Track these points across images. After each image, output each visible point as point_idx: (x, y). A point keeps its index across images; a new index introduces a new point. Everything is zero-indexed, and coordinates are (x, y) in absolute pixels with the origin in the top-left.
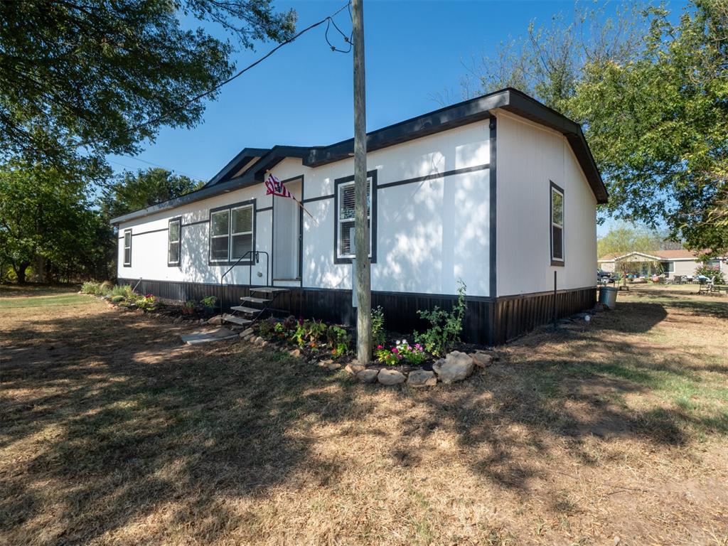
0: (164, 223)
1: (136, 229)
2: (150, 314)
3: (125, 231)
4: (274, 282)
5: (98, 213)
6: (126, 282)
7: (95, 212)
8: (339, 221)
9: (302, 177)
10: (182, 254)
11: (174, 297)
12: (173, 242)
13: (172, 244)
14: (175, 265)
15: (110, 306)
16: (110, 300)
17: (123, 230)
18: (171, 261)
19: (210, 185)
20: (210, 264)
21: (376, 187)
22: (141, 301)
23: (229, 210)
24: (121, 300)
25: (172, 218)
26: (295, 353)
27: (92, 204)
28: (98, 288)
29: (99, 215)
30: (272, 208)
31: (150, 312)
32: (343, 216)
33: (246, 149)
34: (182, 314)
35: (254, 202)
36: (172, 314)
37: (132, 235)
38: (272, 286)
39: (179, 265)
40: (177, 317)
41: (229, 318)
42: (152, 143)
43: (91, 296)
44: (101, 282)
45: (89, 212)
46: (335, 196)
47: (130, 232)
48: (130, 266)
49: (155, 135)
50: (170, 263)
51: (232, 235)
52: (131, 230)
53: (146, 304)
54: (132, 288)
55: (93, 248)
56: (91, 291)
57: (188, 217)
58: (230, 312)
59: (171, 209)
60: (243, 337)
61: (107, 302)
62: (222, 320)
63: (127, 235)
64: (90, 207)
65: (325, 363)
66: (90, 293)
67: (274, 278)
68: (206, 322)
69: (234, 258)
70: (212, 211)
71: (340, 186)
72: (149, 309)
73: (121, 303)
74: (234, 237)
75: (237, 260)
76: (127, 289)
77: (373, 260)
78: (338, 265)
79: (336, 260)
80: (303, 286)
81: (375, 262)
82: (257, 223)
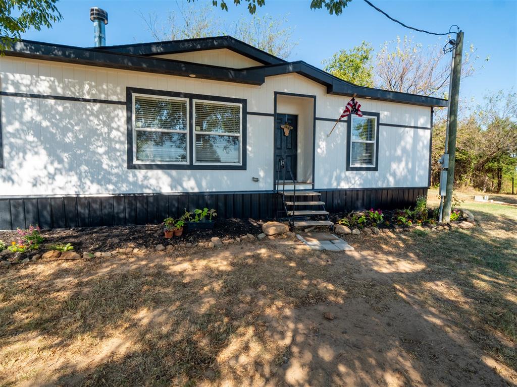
4: (276, 186)
8: (351, 141)
9: (314, 97)
20: (133, 167)
21: (378, 124)
23: (187, 99)
30: (274, 115)
35: (244, 102)
38: (276, 191)
46: (348, 122)
51: (195, 132)
70: (132, 90)
75: (211, 164)
77: (376, 169)
78: (350, 172)
79: (348, 168)
80: (315, 188)
81: (377, 170)
82: (248, 125)
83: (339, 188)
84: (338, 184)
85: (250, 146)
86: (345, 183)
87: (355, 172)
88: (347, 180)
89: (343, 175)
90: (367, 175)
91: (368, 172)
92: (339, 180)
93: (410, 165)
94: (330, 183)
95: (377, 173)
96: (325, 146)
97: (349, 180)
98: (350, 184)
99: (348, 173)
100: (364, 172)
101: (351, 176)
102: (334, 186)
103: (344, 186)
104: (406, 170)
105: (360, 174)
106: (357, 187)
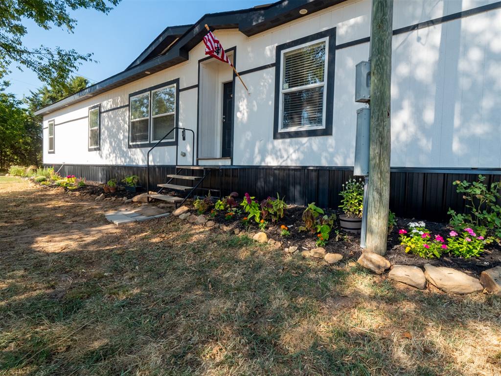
0: (84, 111)
1: (58, 119)
2: (70, 193)
3: (49, 122)
4: (199, 161)
5: (27, 110)
6: (49, 166)
7: (24, 110)
8: (281, 91)
9: (234, 49)
10: (101, 141)
11: (95, 179)
12: (93, 129)
13: (92, 130)
14: (95, 149)
15: (33, 184)
16: (33, 181)
17: (47, 121)
18: (91, 145)
19: (133, 66)
20: (130, 147)
21: (333, 48)
22: (62, 180)
23: (149, 92)
24: (44, 180)
25: (92, 106)
26: (260, 236)
27: (20, 103)
28: (25, 171)
29: (27, 113)
30: (198, 86)
31: (70, 190)
32: (287, 85)
33: (168, 28)
34: (104, 193)
35: (177, 81)
36: (92, 193)
37: (55, 125)
38: (197, 165)
39: (99, 149)
40: (99, 195)
41: (154, 195)
42: (70, 31)
43: (17, 177)
44: (27, 166)
45: (18, 110)
46: (277, 65)
47: (53, 122)
48: (53, 153)
49: (73, 24)
50: (90, 148)
51: (152, 117)
52: (54, 120)
53: (67, 184)
54: (56, 171)
55: (21, 139)
56: (18, 174)
57: (107, 104)
58: (156, 189)
59: (91, 97)
60: (178, 216)
61: (30, 182)
62: (148, 198)
63: (51, 125)
64: (19, 105)
65: (316, 253)
66: (16, 175)
67: (199, 157)
68: (130, 200)
69: (154, 139)
70: (131, 95)
71: (283, 52)
72: (70, 188)
73: (43, 183)
74: (155, 119)
75: (157, 141)
76: (50, 171)
77: (327, 132)
78: (280, 141)
79: (276, 135)
80: (234, 165)
81: (331, 134)
82: (180, 102)
83: (263, 164)
84: (263, 160)
85: (181, 122)
86: (273, 159)
87: (288, 140)
88: (276, 153)
89: (270, 146)
90: (311, 144)
91: (313, 138)
92: (263, 153)
93: (429, 116)
94: (252, 158)
95: (330, 140)
96: (245, 107)
97: (279, 154)
98: (281, 161)
99: (279, 143)
100: (304, 140)
101: (281, 146)
102: (256, 162)
103: (271, 162)
104: (412, 129)
105: (297, 143)
106: (290, 163)
